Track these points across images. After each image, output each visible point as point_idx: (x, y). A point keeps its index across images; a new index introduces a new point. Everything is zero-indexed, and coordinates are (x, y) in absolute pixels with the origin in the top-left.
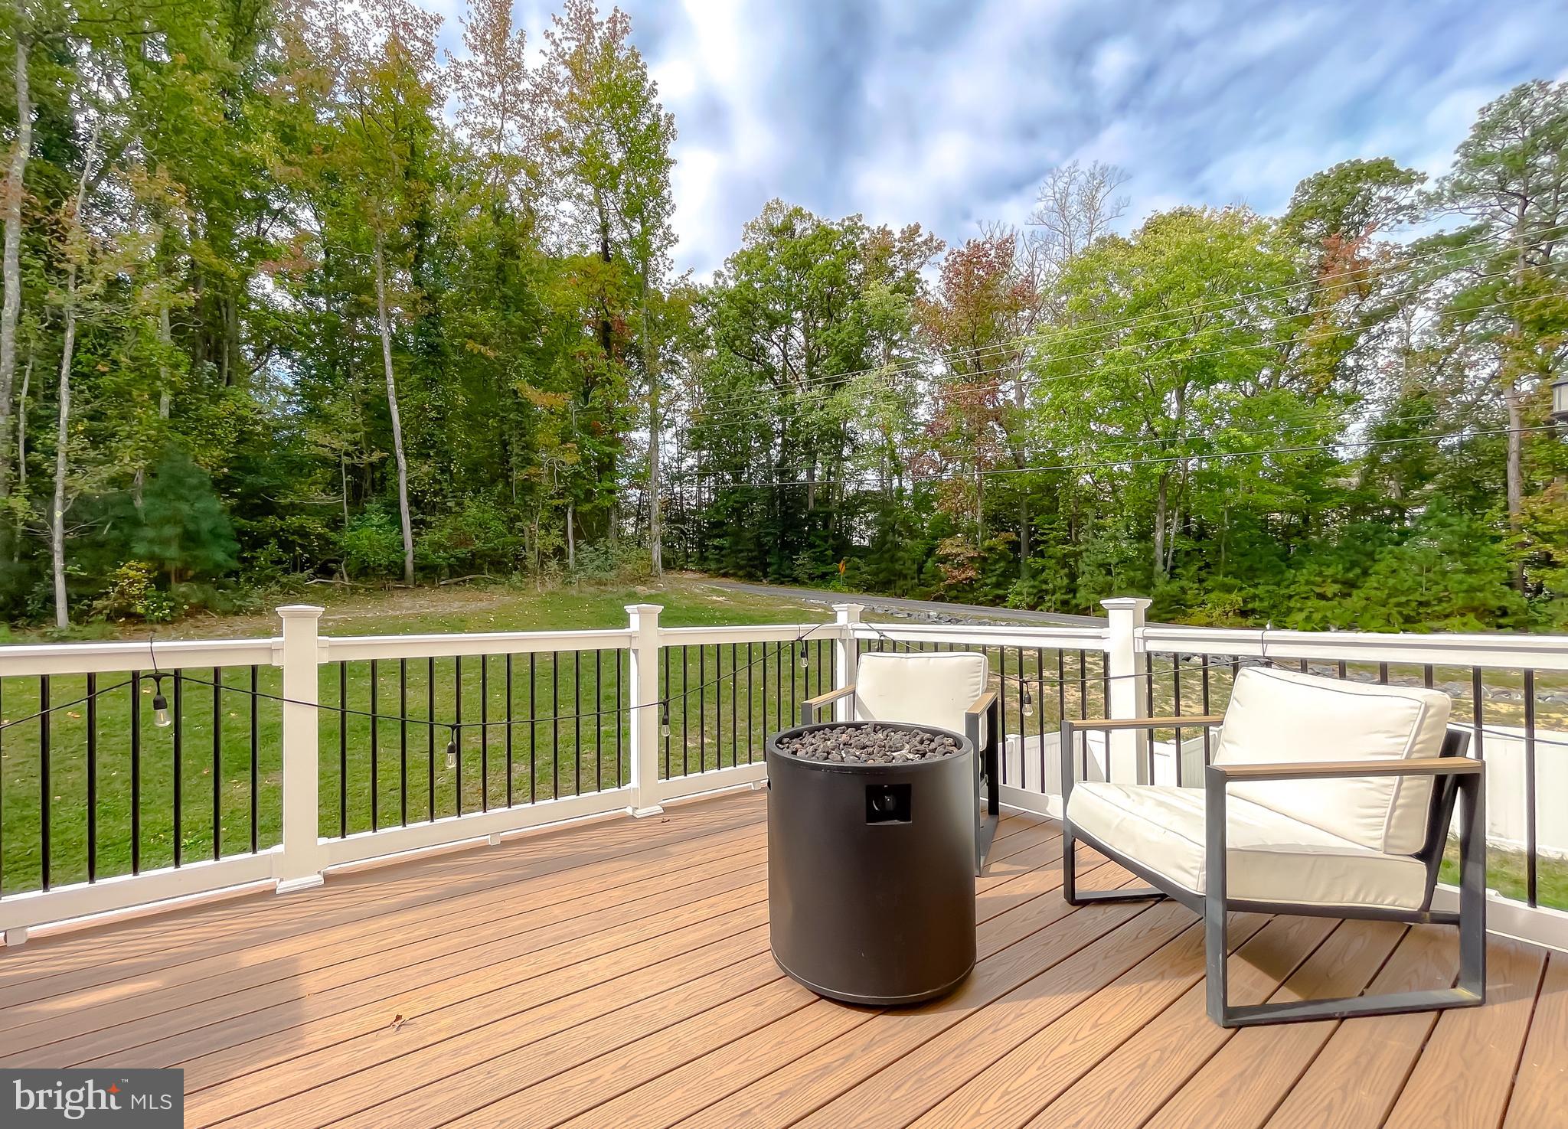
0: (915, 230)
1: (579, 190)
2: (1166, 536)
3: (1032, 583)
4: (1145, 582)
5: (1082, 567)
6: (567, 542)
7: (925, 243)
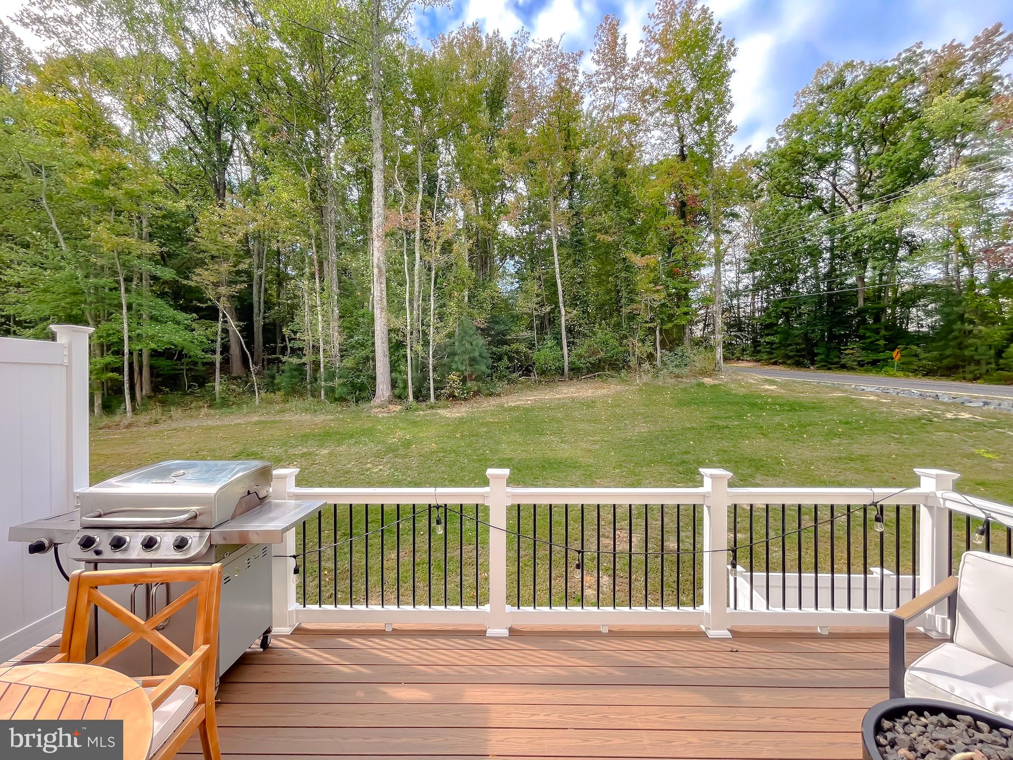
0: (993, 32)
1: (663, 120)
6: (656, 349)
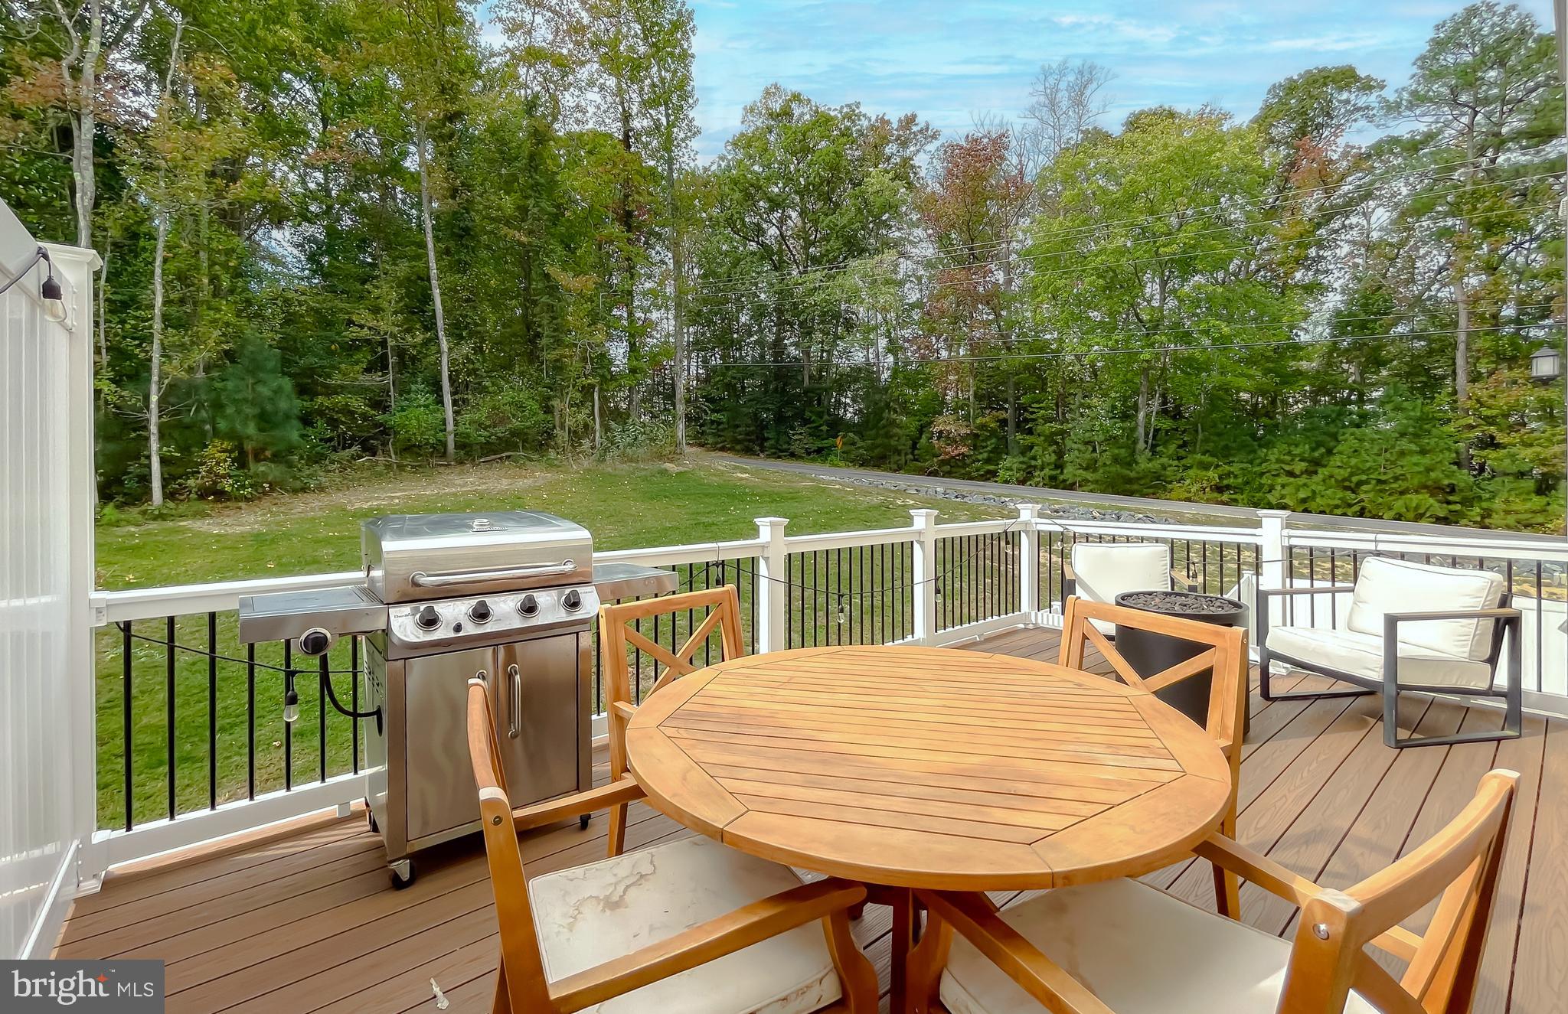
0: (911, 120)
1: (602, 80)
2: (1148, 415)
3: (1022, 459)
4: (1128, 459)
5: (1069, 443)
6: (594, 420)
7: (921, 131)
